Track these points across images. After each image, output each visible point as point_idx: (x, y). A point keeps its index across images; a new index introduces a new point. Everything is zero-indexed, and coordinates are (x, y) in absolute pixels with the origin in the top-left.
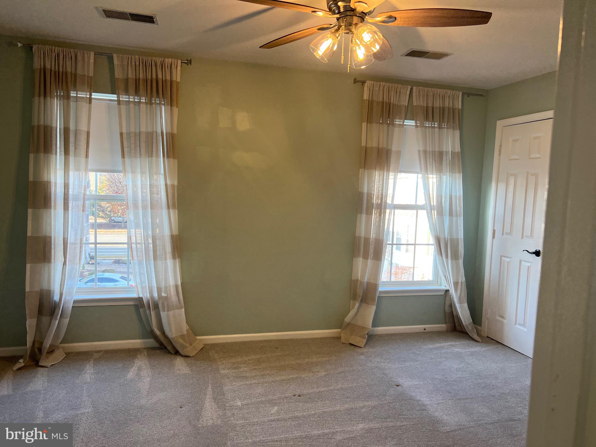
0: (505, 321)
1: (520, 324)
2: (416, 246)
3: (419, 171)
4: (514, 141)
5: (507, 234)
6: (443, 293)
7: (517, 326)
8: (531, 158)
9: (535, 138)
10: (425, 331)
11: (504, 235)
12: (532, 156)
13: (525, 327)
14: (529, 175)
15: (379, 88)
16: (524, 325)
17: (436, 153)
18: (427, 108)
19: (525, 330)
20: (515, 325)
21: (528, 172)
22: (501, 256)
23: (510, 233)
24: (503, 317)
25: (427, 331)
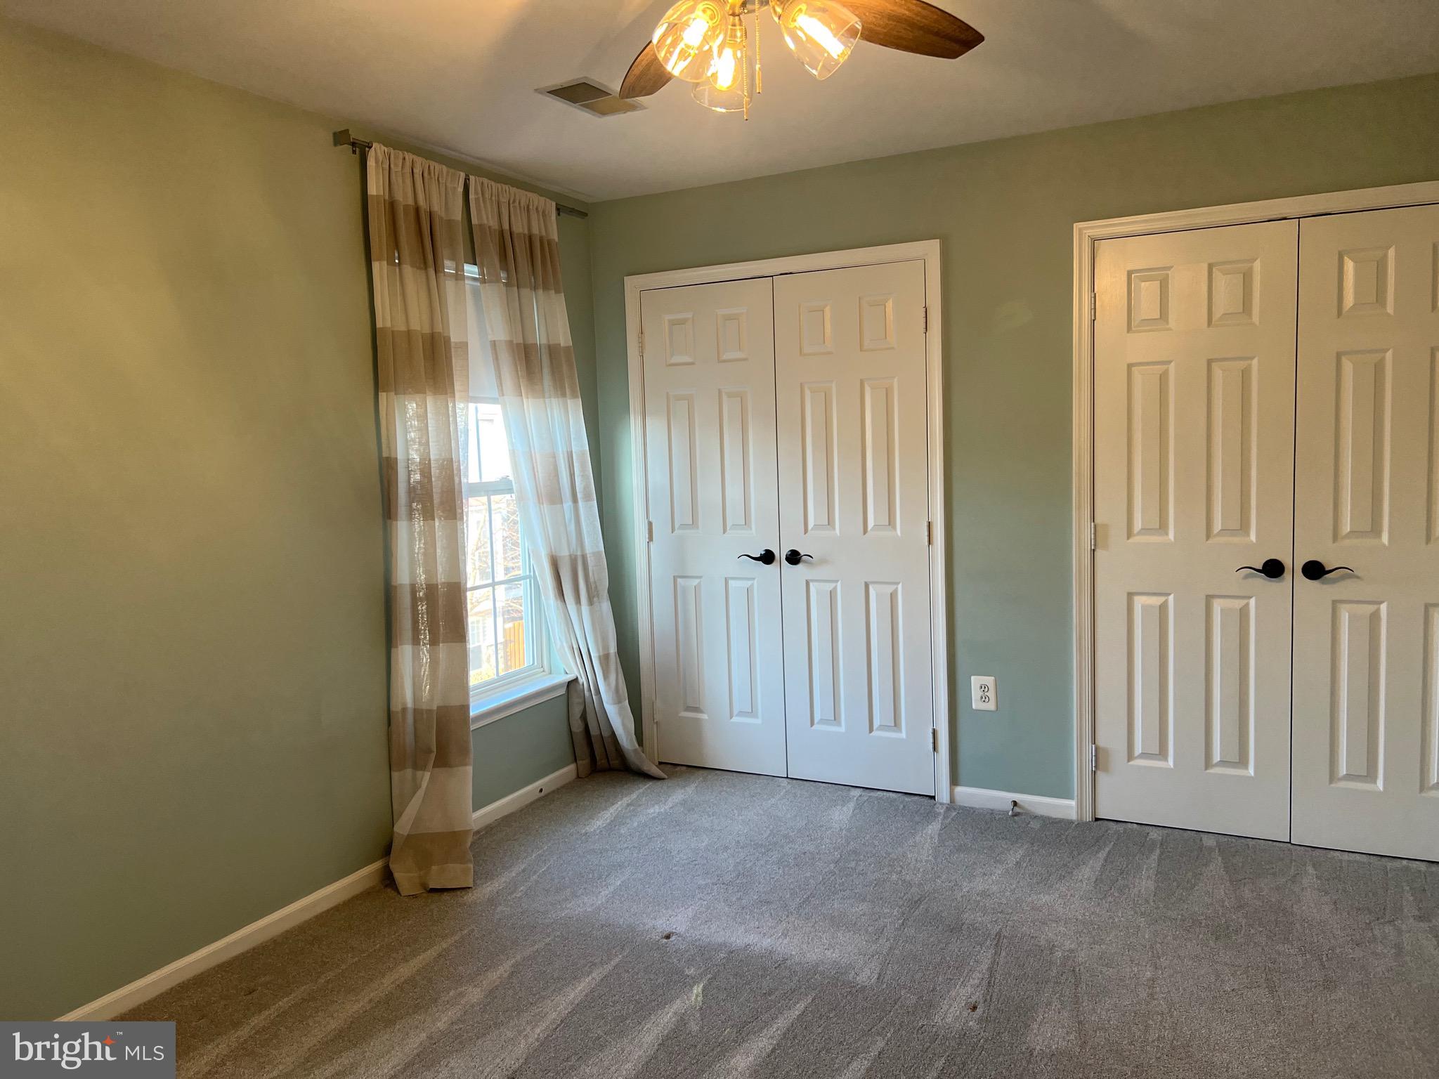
0: (705, 716)
1: (741, 714)
2: (496, 587)
3: (497, 396)
4: (673, 323)
5: (683, 526)
6: (563, 691)
7: (735, 719)
8: (724, 361)
9: (728, 318)
10: (543, 794)
11: (676, 532)
12: (724, 357)
13: (756, 716)
14: (725, 398)
15: (402, 168)
16: (752, 713)
17: (543, 351)
18: (502, 232)
19: (758, 721)
20: (731, 718)
21: (720, 392)
22: (675, 578)
23: (694, 524)
24: (697, 710)
25: (546, 792)
